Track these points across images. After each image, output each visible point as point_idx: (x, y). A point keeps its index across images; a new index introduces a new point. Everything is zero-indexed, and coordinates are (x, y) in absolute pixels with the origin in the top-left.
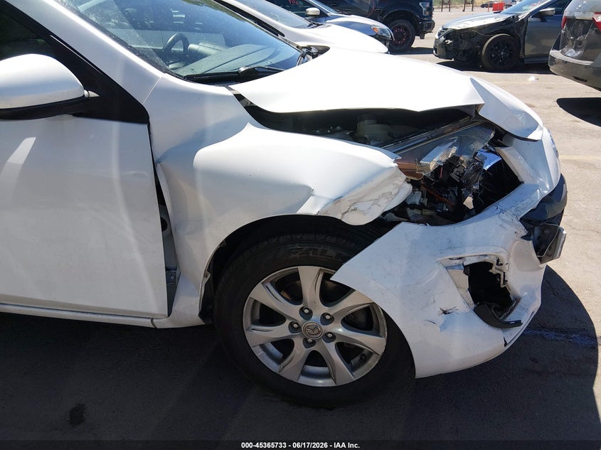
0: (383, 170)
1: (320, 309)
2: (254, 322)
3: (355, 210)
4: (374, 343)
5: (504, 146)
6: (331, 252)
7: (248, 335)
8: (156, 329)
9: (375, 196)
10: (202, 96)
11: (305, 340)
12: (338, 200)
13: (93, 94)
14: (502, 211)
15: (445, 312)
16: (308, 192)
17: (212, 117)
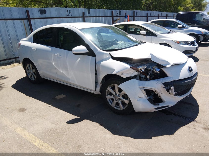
0: (127, 68)
1: (118, 93)
2: (108, 94)
3: (123, 75)
4: (127, 102)
5: (163, 68)
6: (119, 82)
7: (107, 96)
8: (94, 94)
9: (127, 73)
10: (103, 53)
11: (116, 99)
12: (118, 72)
13: (89, 52)
14: (158, 81)
15: (140, 98)
16: (114, 70)
17: (105, 57)
